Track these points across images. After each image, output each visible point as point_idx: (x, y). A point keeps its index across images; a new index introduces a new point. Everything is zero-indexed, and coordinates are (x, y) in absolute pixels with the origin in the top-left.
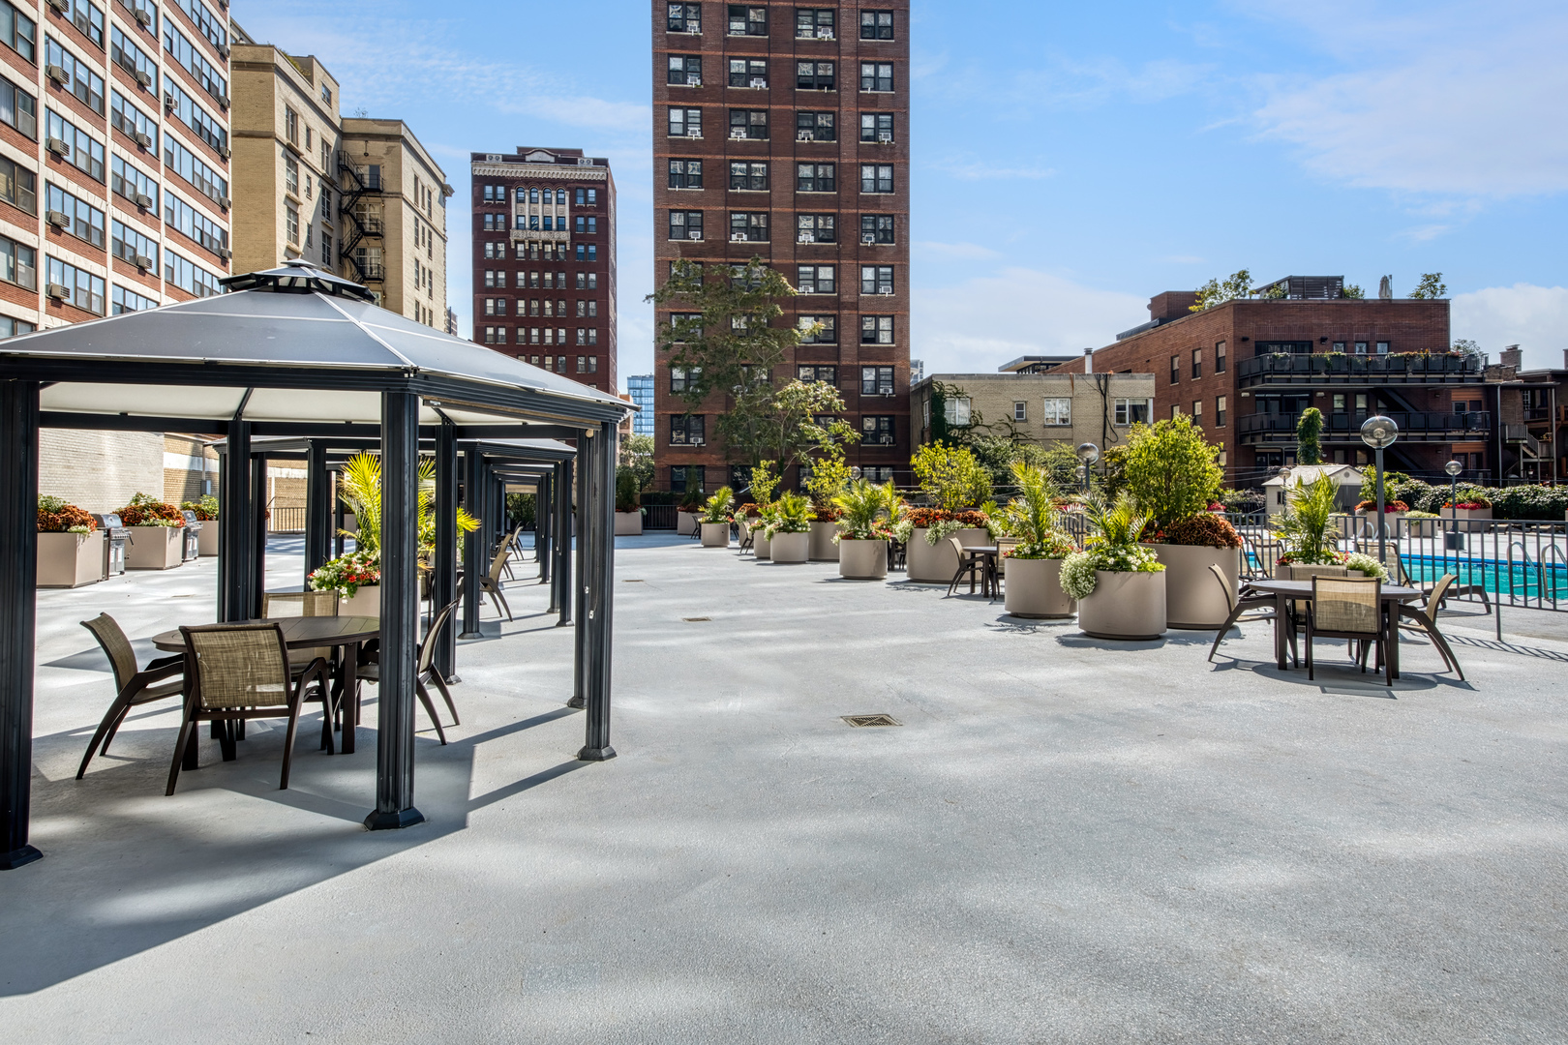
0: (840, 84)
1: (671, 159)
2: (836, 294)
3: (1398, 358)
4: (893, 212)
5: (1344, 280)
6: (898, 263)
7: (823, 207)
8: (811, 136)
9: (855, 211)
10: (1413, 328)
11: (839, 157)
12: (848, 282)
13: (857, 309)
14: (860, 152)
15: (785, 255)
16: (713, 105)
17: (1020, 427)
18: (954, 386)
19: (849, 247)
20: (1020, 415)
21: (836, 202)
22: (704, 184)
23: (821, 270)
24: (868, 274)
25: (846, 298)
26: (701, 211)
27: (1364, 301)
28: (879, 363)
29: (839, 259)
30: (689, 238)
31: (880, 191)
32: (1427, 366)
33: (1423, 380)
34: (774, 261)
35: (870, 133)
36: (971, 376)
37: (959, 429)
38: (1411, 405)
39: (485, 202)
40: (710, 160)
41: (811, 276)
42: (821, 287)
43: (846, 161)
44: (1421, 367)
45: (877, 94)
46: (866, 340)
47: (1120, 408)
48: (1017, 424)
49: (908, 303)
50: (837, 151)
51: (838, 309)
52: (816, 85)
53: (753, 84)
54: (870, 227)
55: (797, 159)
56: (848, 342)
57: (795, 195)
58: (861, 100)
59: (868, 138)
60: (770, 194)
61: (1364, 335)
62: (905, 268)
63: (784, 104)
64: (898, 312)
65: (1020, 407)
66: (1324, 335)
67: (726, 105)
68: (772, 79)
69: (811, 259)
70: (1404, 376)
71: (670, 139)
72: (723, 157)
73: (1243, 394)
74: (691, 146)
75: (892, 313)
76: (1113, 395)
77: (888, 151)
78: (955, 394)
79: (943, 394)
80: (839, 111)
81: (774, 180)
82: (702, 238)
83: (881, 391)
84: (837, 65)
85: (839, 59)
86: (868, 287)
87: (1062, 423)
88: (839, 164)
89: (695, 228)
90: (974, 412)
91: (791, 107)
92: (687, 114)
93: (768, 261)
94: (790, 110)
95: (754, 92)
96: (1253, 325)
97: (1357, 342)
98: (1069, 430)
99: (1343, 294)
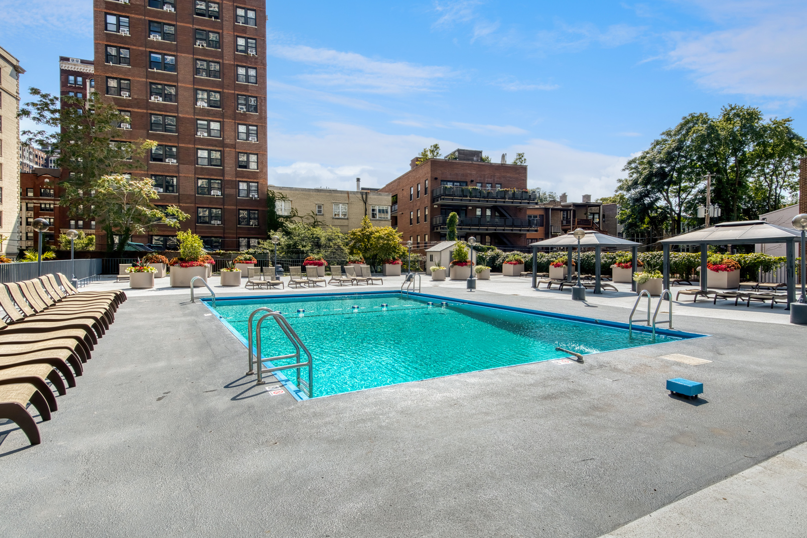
0: (223, 17)
1: (107, 46)
2: (221, 139)
3: (501, 191)
4: (257, 95)
5: (483, 153)
6: (260, 124)
7: (213, 87)
8: (205, 45)
9: (233, 92)
10: (512, 178)
11: (223, 60)
12: (229, 133)
13: (235, 148)
14: (236, 58)
15: (187, 113)
16: (137, 16)
17: (319, 218)
18: (281, 193)
19: (229, 112)
20: (320, 211)
21: (221, 85)
22: (131, 63)
23: (212, 123)
24: (242, 129)
25: (228, 141)
26: (129, 80)
27: (491, 163)
28: (249, 180)
29: (223, 119)
30: (120, 95)
31: (249, 83)
32: (514, 196)
33: (512, 202)
34: (180, 115)
35: (243, 48)
36: (291, 189)
37: (284, 218)
38: (509, 214)
39: (69, 85)
40: (135, 49)
41: (206, 127)
42: (213, 133)
43: (227, 62)
44: (511, 196)
45: (246, 27)
46: (241, 167)
47: (373, 210)
48: (317, 216)
49: (266, 148)
50: (221, 56)
51: (223, 147)
52: (207, 15)
53: (165, 8)
54: (243, 102)
55: (195, 57)
56: (230, 166)
57: (194, 77)
58: (235, 28)
59: (241, 51)
60: (177, 75)
61: (490, 180)
62: (264, 128)
63: (186, 23)
64: (261, 151)
65: (320, 207)
66: (473, 179)
67: (146, 18)
68: (178, 7)
69: (205, 116)
70: (504, 200)
71: (106, 33)
72: (144, 49)
73: (435, 206)
74: (123, 39)
75: (256, 152)
76: (370, 203)
77: (253, 60)
78: (282, 198)
79: (274, 198)
80: (223, 32)
81: (180, 67)
82: (130, 96)
83: (251, 196)
84: (220, 5)
85: (222, 3)
86: (244, 136)
87: (343, 217)
88: (223, 63)
89: (124, 89)
90: (292, 209)
91: (191, 26)
92: (119, 19)
93: (176, 115)
94: (190, 27)
95: (166, 13)
96: (440, 172)
97: (487, 183)
98: (346, 221)
99: (482, 160)
